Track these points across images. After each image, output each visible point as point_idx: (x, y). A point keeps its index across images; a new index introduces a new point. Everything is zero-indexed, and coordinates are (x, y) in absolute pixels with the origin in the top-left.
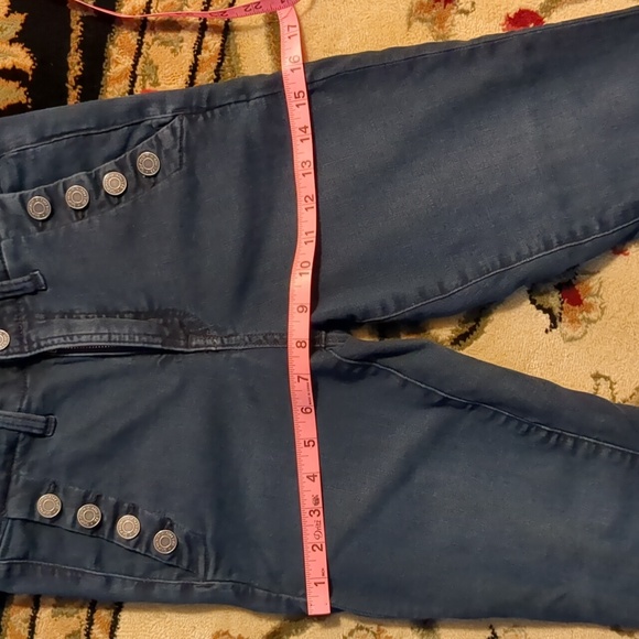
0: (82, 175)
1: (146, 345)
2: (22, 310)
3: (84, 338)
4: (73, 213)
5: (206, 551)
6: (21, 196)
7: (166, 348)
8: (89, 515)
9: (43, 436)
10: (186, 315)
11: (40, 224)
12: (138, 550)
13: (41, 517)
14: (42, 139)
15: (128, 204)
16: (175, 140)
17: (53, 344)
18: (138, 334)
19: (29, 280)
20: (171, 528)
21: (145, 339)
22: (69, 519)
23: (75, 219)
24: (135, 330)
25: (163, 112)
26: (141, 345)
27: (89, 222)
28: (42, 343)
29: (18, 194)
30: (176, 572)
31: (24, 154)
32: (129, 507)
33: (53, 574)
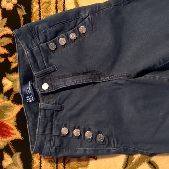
0: (63, 35)
1: (87, 82)
3: (69, 83)
4: (62, 46)
5: (113, 139)
7: (93, 82)
8: (77, 132)
9: (61, 110)
10: (98, 71)
12: (93, 141)
13: (63, 134)
14: (51, 26)
16: (90, 21)
17: (61, 86)
18: (85, 79)
19: (52, 68)
20: (101, 133)
21: (87, 80)
22: (71, 134)
23: (62, 48)
24: (84, 78)
25: (85, 14)
27: (67, 48)
28: (58, 87)
29: (46, 43)
30: (105, 146)
31: (46, 31)
32: (88, 129)
33: (68, 150)
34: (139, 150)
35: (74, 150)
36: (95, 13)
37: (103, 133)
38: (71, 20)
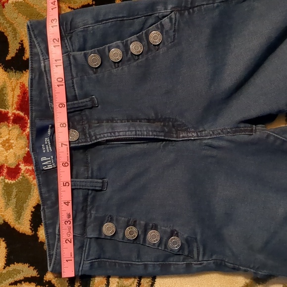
0: (119, 43)
1: (156, 137)
2: (85, 118)
3: (121, 133)
4: (113, 64)
5: (198, 245)
6: (85, 53)
7: (166, 138)
8: (131, 232)
9: (101, 190)
10: (176, 121)
11: (94, 69)
12: (160, 248)
14: (97, 22)
15: (144, 59)
16: (172, 25)
17: (104, 137)
18: (151, 131)
19: (89, 101)
21: (155, 133)
22: (121, 236)
23: (114, 67)
24: (150, 129)
25: (166, 9)
26: (153, 137)
27: (122, 69)
28: (98, 137)
29: (83, 52)
30: (182, 257)
31: (87, 30)
32: (152, 226)
33: (115, 265)
34: (242, 268)
35: (126, 267)
36: (184, 10)
37: (179, 234)
38: (137, 17)
